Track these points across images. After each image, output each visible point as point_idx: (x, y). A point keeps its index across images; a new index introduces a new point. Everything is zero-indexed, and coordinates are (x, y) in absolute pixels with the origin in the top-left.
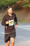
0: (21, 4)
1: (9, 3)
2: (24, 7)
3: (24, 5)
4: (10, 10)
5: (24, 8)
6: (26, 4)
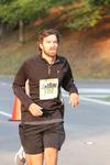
0: (64, 17)
1: (23, 14)
2: (74, 25)
3: (73, 22)
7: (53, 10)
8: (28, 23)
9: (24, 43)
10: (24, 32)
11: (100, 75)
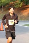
1: (3, 4)
4: (11, 10)
5: (16, 8)
6: (18, 4)
7: (11, 3)
8: (4, 6)
9: (3, 11)
10: (3, 8)
11: (22, 19)
